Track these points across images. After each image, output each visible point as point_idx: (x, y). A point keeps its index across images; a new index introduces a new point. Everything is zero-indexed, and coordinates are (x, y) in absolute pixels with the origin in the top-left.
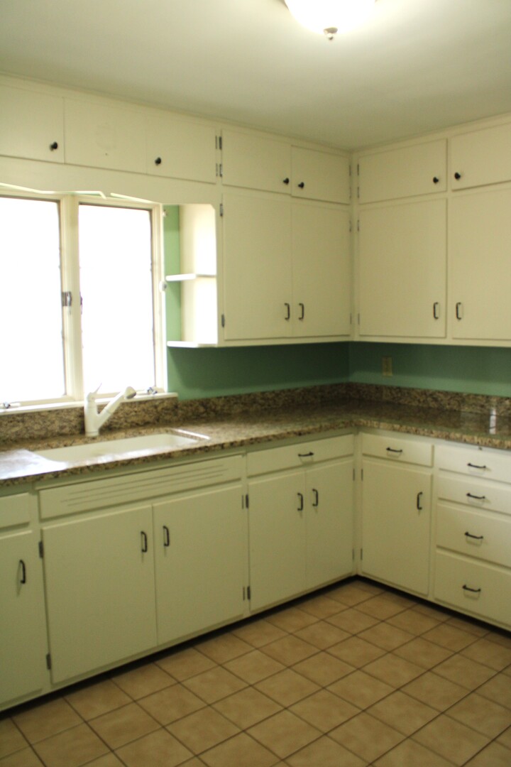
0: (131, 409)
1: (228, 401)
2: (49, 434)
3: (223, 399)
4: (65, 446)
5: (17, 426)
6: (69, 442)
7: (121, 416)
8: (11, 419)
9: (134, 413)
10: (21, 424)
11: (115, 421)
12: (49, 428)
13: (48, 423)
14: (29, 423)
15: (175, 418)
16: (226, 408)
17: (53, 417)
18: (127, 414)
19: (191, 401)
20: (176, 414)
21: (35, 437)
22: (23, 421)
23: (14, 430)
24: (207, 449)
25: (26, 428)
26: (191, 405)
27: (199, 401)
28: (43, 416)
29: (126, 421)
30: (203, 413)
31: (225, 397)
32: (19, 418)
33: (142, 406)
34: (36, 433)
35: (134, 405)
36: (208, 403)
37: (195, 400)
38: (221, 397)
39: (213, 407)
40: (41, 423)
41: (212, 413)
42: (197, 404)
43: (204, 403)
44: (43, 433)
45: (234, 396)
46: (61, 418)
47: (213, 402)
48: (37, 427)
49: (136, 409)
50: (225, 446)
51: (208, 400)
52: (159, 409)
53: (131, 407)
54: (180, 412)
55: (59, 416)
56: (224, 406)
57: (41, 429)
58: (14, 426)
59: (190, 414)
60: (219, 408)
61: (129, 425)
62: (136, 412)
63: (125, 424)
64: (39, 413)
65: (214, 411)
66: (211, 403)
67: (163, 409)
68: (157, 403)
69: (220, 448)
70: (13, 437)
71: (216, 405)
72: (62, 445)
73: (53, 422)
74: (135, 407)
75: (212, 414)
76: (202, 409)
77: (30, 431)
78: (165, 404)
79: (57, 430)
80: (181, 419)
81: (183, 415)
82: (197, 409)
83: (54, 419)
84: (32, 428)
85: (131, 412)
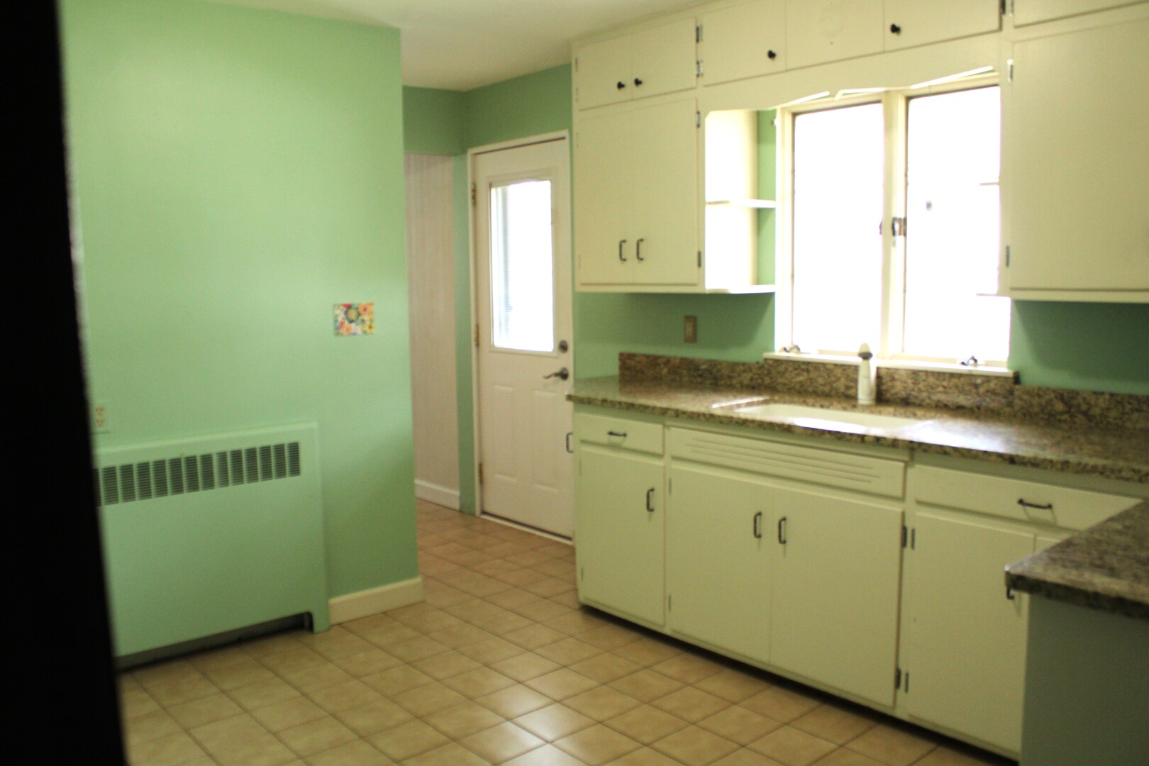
0: (937, 382)
1: (1120, 403)
2: (834, 392)
3: (1107, 397)
4: (822, 406)
5: (802, 375)
6: (826, 403)
7: (923, 389)
8: (796, 366)
9: (941, 389)
10: (805, 374)
11: (915, 393)
12: (835, 385)
13: (833, 379)
14: (813, 375)
15: (1008, 410)
16: (1113, 414)
17: (838, 372)
18: (932, 388)
19: (1040, 389)
20: (1010, 404)
21: (820, 392)
22: (808, 371)
23: (801, 378)
24: (839, 436)
25: (811, 379)
26: (1039, 396)
27: (1054, 391)
28: (829, 370)
29: (929, 398)
30: (1062, 413)
31: (1112, 395)
32: (803, 367)
33: (955, 380)
34: (821, 388)
35: (942, 378)
36: (1073, 398)
37: (1048, 389)
38: (1102, 393)
39: (1084, 407)
40: (826, 377)
41: (1080, 416)
42: (1052, 395)
43: (1067, 397)
44: (827, 389)
45: (1131, 396)
46: (848, 376)
47: (1084, 399)
48: (821, 381)
49: (945, 383)
50: (866, 439)
51: (1074, 394)
52: (981, 390)
53: (937, 379)
54: (1017, 402)
55: (845, 372)
56: (1108, 409)
57: (825, 385)
58: (798, 375)
59: (1036, 409)
60: (1096, 411)
61: (934, 404)
62: (944, 387)
63: (928, 401)
64: (824, 364)
65: (1085, 413)
66: (1080, 400)
67: (987, 391)
68: (979, 381)
69: (859, 439)
70: (798, 387)
71: (1090, 406)
72: (818, 404)
73: (838, 379)
74: (944, 380)
75: (1081, 419)
76: (1059, 406)
77: (815, 384)
78: (992, 385)
79: (842, 389)
80: (1019, 415)
81: (1022, 408)
82: (1049, 402)
83: (839, 375)
84: (816, 381)
85: (938, 386)
